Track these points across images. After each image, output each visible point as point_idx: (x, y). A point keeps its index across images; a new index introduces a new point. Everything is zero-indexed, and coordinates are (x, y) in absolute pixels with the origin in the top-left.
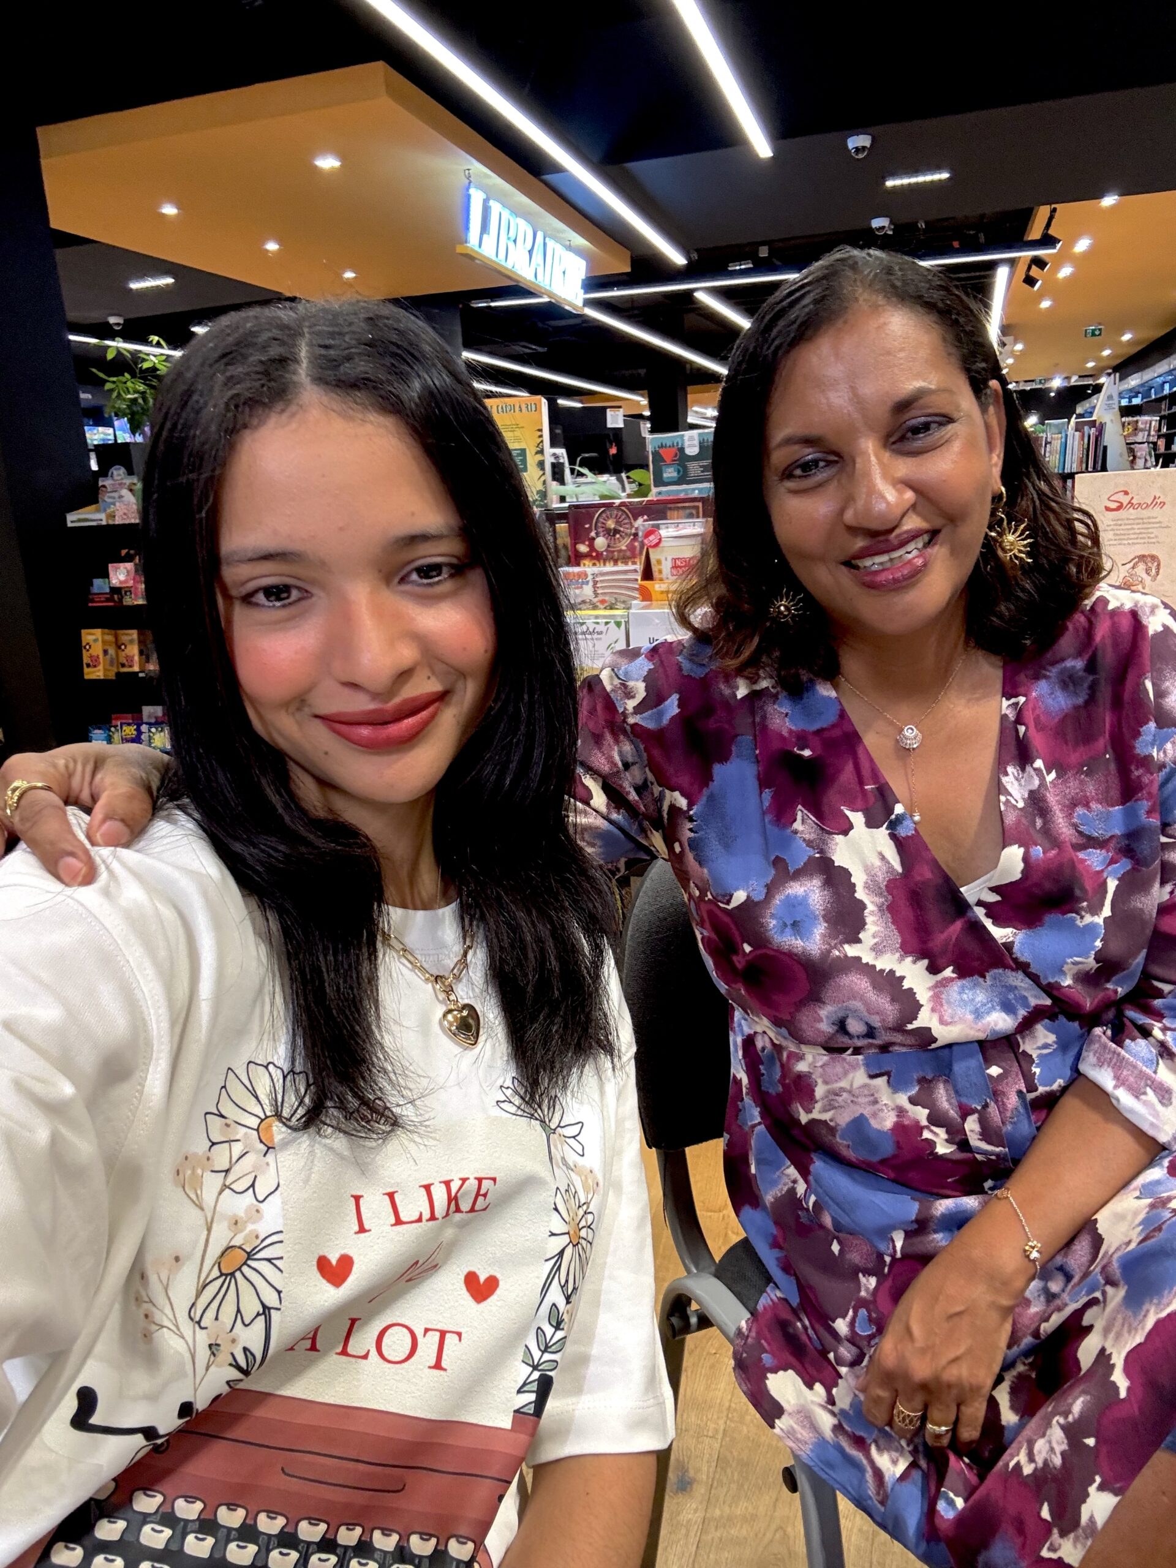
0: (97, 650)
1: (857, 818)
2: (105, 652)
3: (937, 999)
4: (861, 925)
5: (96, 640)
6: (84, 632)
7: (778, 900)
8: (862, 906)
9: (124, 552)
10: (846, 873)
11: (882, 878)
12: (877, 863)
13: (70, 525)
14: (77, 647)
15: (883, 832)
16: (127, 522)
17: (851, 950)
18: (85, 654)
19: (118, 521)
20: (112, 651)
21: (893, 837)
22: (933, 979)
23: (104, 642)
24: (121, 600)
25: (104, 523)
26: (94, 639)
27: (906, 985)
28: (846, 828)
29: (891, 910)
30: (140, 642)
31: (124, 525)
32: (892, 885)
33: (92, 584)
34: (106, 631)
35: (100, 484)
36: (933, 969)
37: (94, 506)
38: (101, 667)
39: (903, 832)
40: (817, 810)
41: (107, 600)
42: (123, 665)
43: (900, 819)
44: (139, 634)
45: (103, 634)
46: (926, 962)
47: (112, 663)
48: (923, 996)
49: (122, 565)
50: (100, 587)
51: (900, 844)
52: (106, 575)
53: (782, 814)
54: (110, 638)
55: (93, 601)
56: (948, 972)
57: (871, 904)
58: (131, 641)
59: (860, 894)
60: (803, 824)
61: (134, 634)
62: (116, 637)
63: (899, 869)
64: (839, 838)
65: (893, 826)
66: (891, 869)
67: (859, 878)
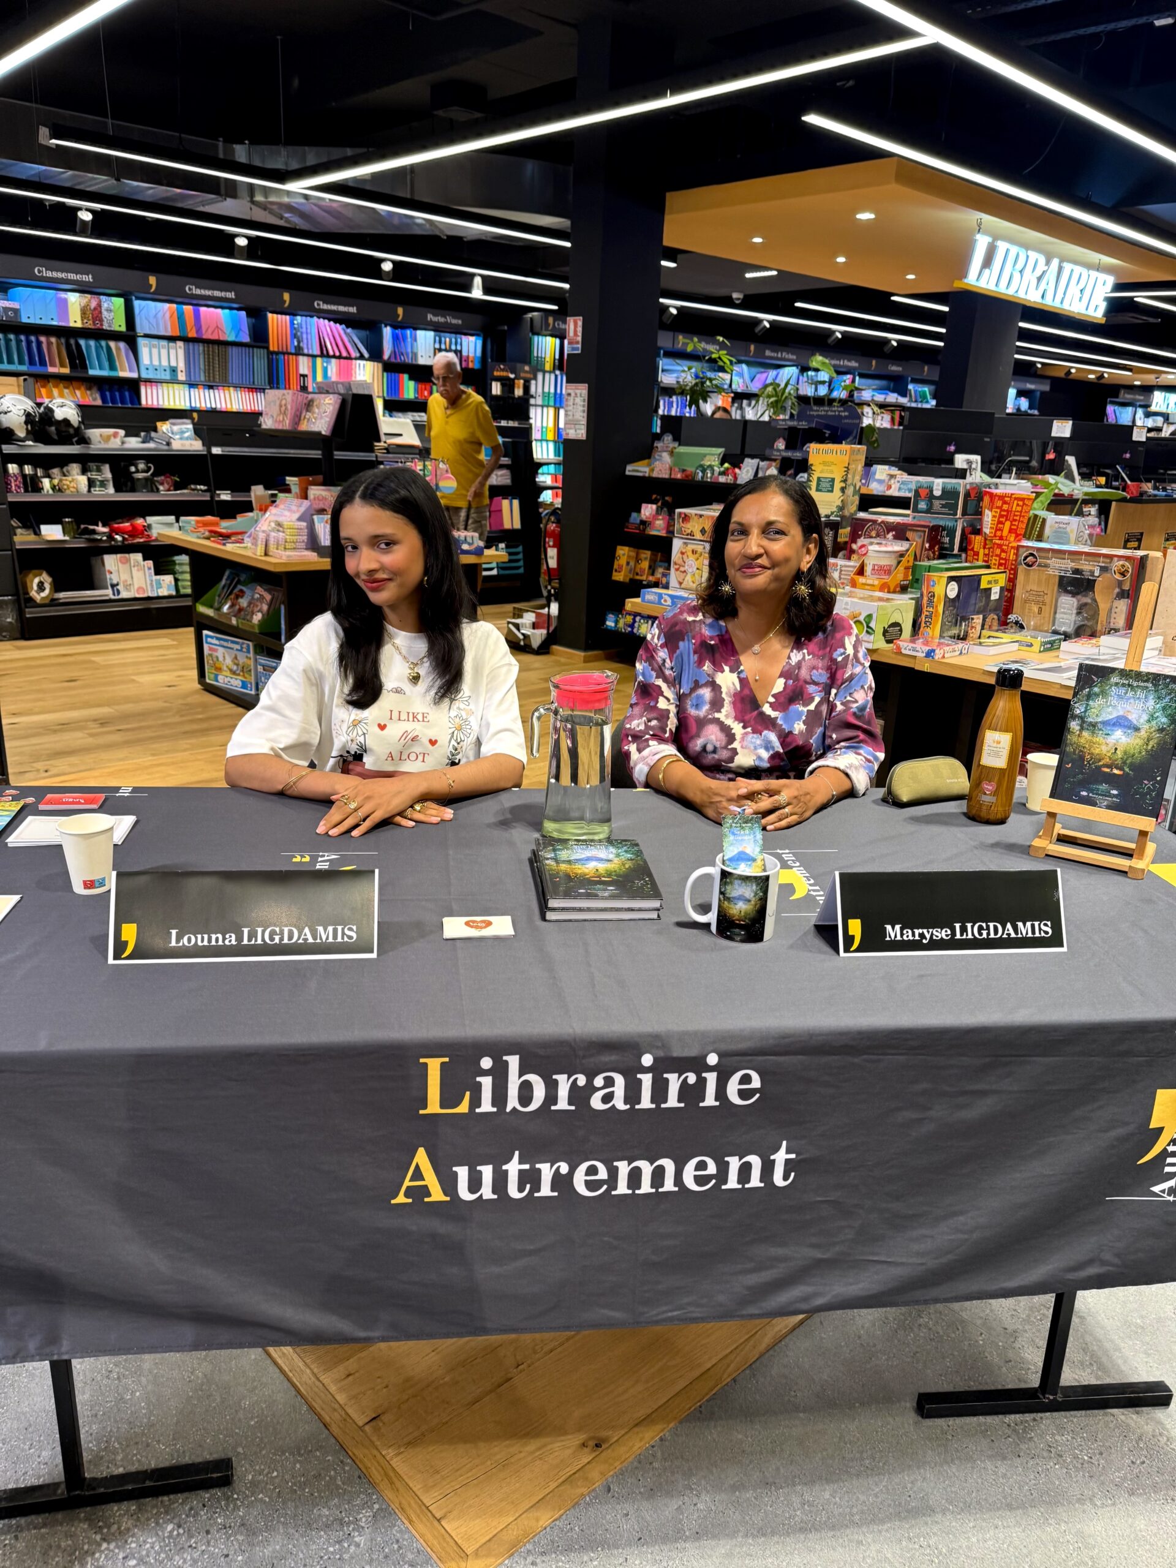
0: (622, 561)
1: (727, 668)
2: (628, 563)
3: (743, 739)
4: (722, 706)
5: (624, 555)
6: (619, 547)
7: (694, 695)
8: (724, 700)
9: (654, 496)
10: (720, 687)
11: (732, 692)
12: (732, 686)
13: (627, 473)
14: (612, 557)
15: (735, 675)
16: (660, 476)
17: (717, 715)
18: (616, 563)
19: (655, 475)
20: (632, 563)
21: (738, 677)
22: (744, 731)
23: (629, 557)
24: (644, 530)
25: (647, 475)
26: (623, 553)
27: (733, 731)
28: (723, 671)
29: (734, 703)
30: (651, 560)
31: (658, 478)
32: (735, 695)
33: (630, 516)
34: (632, 549)
35: (655, 445)
36: (744, 727)
37: (646, 461)
38: (622, 573)
39: (742, 676)
40: (714, 663)
41: (636, 528)
42: (637, 574)
43: (742, 671)
44: (652, 555)
45: (629, 551)
46: (742, 724)
47: (630, 572)
48: (738, 737)
49: (650, 505)
50: (635, 519)
51: (741, 680)
52: (639, 511)
53: (700, 663)
54: (633, 554)
55: (628, 528)
56: (749, 730)
57: (727, 700)
58: (646, 559)
59: (724, 695)
60: (707, 667)
61: (648, 554)
62: (637, 554)
63: (739, 689)
64: (719, 673)
65: (739, 673)
66: (736, 689)
67: (724, 690)
